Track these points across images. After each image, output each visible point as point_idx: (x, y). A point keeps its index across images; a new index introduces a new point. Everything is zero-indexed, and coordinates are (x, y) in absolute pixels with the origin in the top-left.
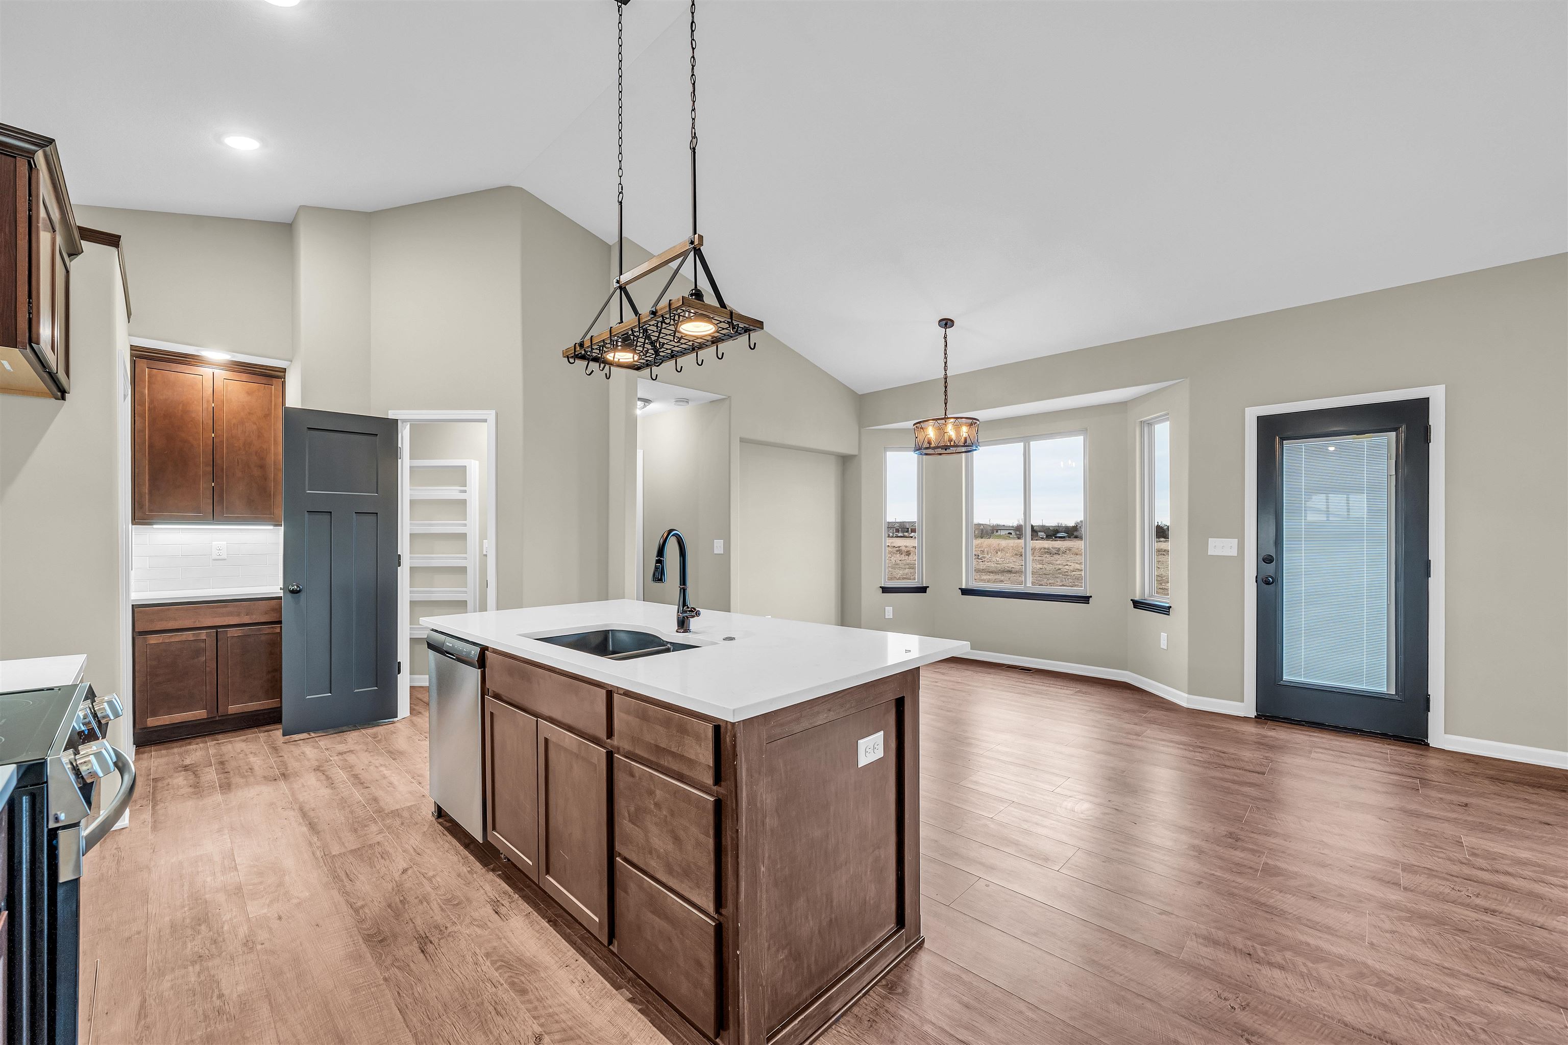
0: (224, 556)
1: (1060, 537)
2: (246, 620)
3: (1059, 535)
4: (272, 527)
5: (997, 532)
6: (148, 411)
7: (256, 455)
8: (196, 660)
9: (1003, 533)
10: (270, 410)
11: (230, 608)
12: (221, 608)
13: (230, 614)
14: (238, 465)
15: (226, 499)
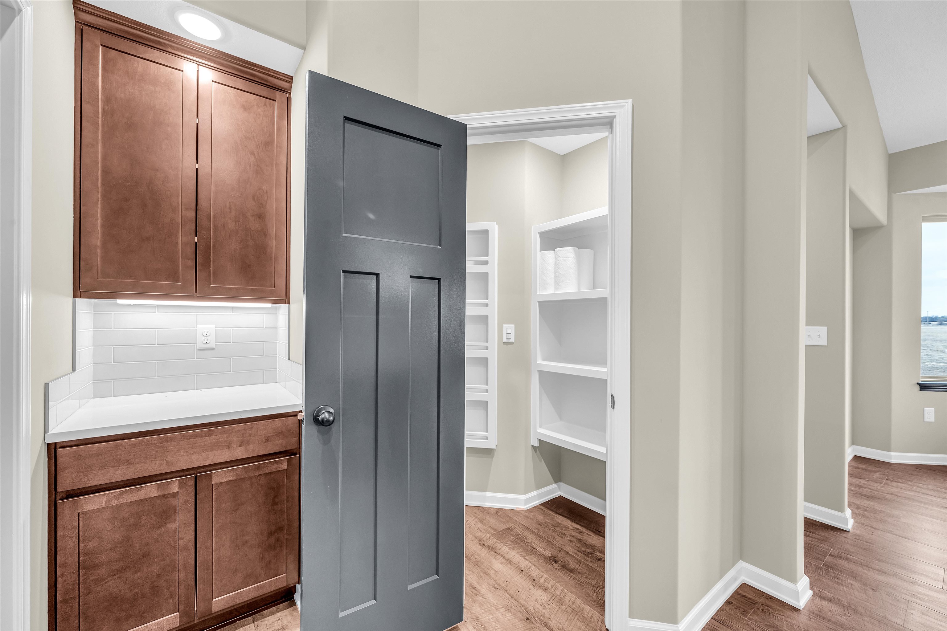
0: (212, 345)
2: (240, 453)
4: (269, 305)
6: (103, 115)
7: (254, 199)
8: (163, 529)
10: (271, 135)
11: (218, 436)
12: (202, 436)
13: (217, 446)
14: (230, 212)
15: (214, 261)
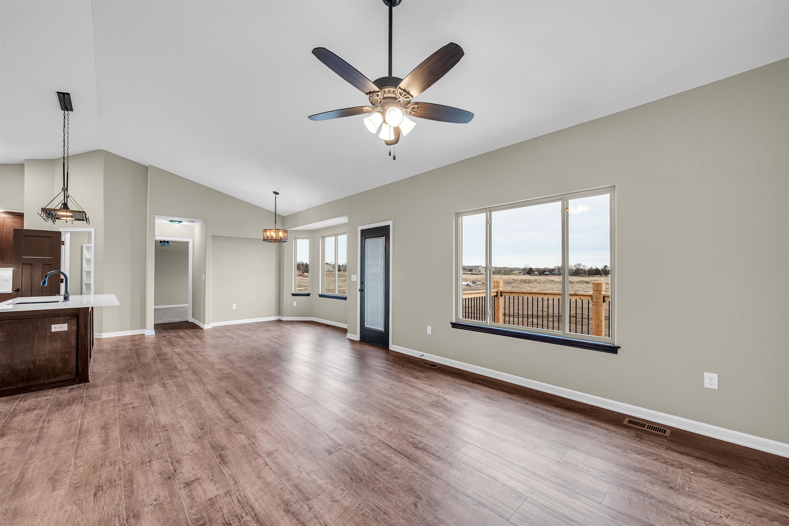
1: (546, 274)
3: (545, 273)
5: (513, 271)
9: (516, 272)
